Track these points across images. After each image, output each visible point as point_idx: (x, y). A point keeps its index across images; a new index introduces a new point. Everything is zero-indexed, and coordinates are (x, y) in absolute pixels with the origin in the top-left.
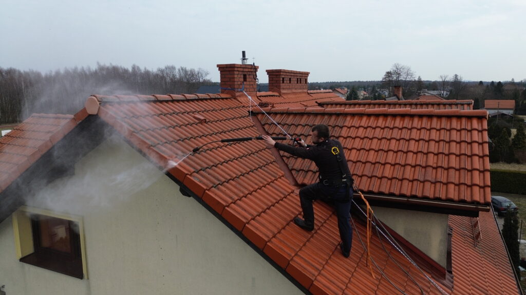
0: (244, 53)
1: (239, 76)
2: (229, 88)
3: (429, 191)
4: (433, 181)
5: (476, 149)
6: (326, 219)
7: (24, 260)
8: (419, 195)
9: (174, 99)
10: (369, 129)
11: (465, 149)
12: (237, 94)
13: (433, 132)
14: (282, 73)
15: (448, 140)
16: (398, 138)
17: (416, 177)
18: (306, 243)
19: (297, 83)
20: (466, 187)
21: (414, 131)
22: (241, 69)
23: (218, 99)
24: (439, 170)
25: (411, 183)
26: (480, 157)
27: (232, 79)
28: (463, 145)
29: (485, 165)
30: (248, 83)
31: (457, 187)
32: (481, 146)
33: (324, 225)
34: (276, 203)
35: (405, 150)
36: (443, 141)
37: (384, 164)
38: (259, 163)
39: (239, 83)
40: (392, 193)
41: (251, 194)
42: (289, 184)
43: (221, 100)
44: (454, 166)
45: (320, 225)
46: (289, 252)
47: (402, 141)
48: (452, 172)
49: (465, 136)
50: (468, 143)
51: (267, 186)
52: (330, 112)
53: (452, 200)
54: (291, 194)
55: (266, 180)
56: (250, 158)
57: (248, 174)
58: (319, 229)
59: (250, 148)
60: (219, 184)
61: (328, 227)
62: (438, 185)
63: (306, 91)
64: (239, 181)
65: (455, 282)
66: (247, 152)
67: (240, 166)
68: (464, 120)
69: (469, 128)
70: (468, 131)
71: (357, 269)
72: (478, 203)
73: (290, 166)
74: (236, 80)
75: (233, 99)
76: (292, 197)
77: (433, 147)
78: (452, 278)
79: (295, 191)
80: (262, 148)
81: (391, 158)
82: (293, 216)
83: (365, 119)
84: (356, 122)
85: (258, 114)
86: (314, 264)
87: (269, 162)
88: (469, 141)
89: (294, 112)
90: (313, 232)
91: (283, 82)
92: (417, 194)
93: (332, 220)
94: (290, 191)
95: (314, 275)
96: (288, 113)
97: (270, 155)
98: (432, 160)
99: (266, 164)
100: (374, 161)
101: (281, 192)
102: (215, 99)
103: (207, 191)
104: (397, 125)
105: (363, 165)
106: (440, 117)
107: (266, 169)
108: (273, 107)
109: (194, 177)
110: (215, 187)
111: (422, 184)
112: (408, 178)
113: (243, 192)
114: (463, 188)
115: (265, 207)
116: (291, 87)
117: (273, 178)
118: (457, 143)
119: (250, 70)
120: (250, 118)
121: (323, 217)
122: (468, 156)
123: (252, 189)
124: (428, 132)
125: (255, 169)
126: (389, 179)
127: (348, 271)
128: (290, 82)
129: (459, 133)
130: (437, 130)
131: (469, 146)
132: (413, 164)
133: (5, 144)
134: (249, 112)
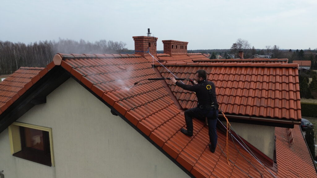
0: (149, 30)
1: (146, 43)
2: (140, 51)
3: (263, 112)
4: (266, 106)
5: (292, 87)
6: (200, 129)
7: (15, 155)
8: (257, 114)
9: (107, 56)
10: (225, 75)
11: (285, 87)
12: (145, 54)
13: (265, 77)
14: (172, 43)
15: (274, 81)
16: (244, 80)
17: (255, 104)
18: (188, 144)
19: (181, 48)
20: (286, 110)
21: (253, 76)
22: (147, 40)
23: (134, 57)
24: (269, 100)
25: (252, 108)
26: (294, 92)
27: (142, 45)
28: (284, 84)
29: (297, 97)
30: (151, 48)
31: (280, 110)
32: (294, 85)
33: (199, 133)
34: (170, 119)
35: (248, 88)
36: (272, 82)
37: (235, 96)
38: (159, 96)
39: (146, 48)
40: (240, 114)
41: (154, 114)
42: (177, 108)
43: (135, 58)
44: (278, 97)
45: (196, 133)
46: (178, 149)
47: (246, 83)
48: (277, 101)
49: (285, 79)
50: (287, 84)
51: (164, 109)
52: (201, 65)
53: (277, 118)
54: (179, 114)
55: (163, 106)
56: (153, 92)
57: (152, 102)
58: (196, 135)
59: (154, 87)
60: (135, 108)
61: (202, 135)
62: (269, 109)
63: (186, 53)
64: (147, 106)
65: (278, 168)
66: (151, 89)
67: (147, 97)
68: (284, 70)
69: (287, 74)
70: (287, 76)
71: (219, 160)
72: (294, 120)
73: (178, 98)
74: (144, 46)
75: (142, 58)
76: (179, 116)
77: (265, 86)
78: (277, 166)
79: (181, 113)
80: (160, 87)
81: (239, 92)
82: (180, 127)
83: (223, 69)
84: (218, 71)
85: (158, 66)
86: (193, 156)
87: (165, 95)
88: (287, 82)
89: (180, 65)
90: (192, 137)
91: (172, 48)
92: (256, 114)
93: (203, 130)
94: (178, 113)
95: (193, 163)
96: (176, 66)
97: (165, 91)
98: (264, 94)
99: (163, 97)
100: (229, 95)
101: (172, 113)
102: (132, 57)
103: (127, 112)
104: (243, 72)
105: (222, 97)
106: (269, 68)
107: (163, 99)
108: (167, 62)
109: (120, 103)
110: (132, 110)
111: (259, 108)
112: (250, 104)
113: (149, 113)
114: (284, 110)
115: (163, 122)
116: (177, 51)
117: (168, 105)
118: (280, 83)
119: (152, 40)
120: (153, 69)
121: (198, 128)
122: (287, 91)
123: (155, 111)
124: (262, 77)
125: (156, 99)
126: (238, 105)
127: (214, 161)
128: (177, 48)
129: (281, 77)
130: (268, 76)
131: (287, 85)
132: (253, 96)
133: (4, 85)
134: (152, 65)
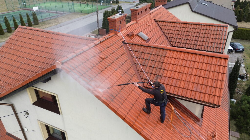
3: (198, 97)
4: (200, 91)
7: (34, 104)
11: (216, 76)
12: (117, 32)
14: (138, 11)
16: (188, 66)
17: (193, 89)
19: (145, 11)
20: (212, 96)
21: (196, 63)
24: (203, 86)
25: (191, 92)
26: (221, 81)
27: (115, 25)
30: (122, 24)
31: (209, 96)
32: (222, 75)
36: (207, 70)
37: (181, 80)
39: (118, 26)
43: (110, 38)
44: (209, 85)
46: (141, 128)
48: (208, 88)
49: (217, 69)
62: (201, 94)
63: (149, 13)
68: (218, 60)
70: (219, 66)
73: (141, 77)
75: (115, 35)
77: (202, 73)
80: (129, 67)
81: (184, 77)
83: (175, 53)
84: (171, 54)
92: (192, 98)
96: (141, 46)
97: (132, 71)
98: (201, 80)
100: (177, 78)
102: (107, 39)
103: (109, 104)
105: (172, 80)
106: (208, 56)
111: (195, 93)
112: (190, 89)
118: (213, 72)
119: (123, 18)
120: (124, 47)
122: (216, 80)
126: (182, 88)
128: (142, 13)
129: (215, 66)
132: (193, 82)
134: (123, 42)
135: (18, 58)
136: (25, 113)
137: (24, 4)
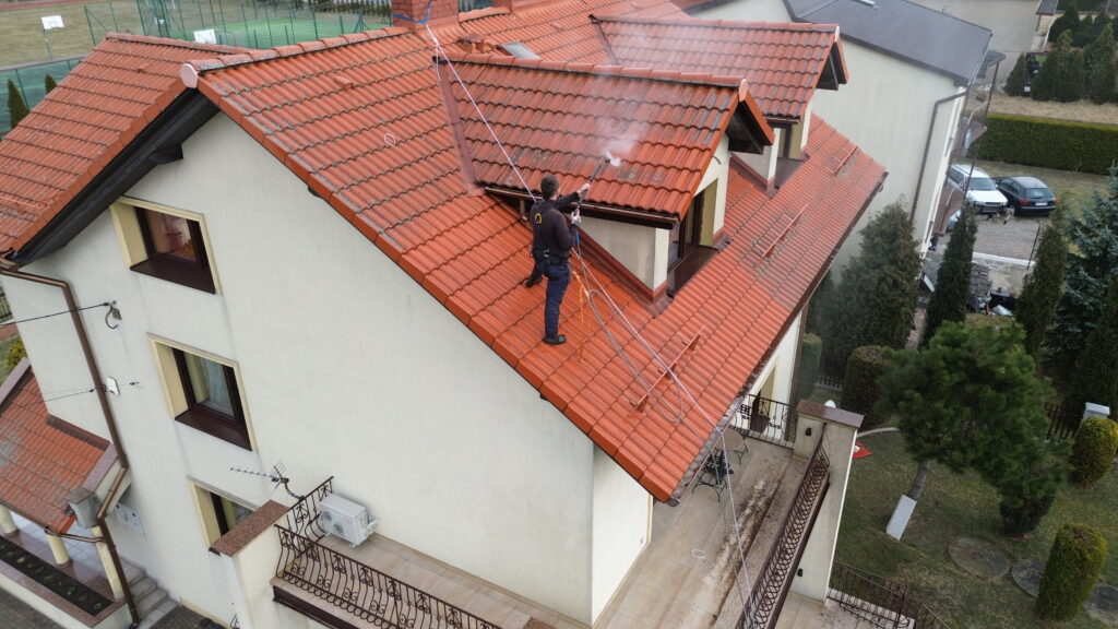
2: (405, 15)
4: (634, 183)
7: (135, 268)
9: (306, 50)
12: (419, 25)
23: (384, 38)
25: (607, 185)
30: (440, 2)
36: (670, 124)
38: (425, 152)
39: (422, 5)
42: (463, 182)
43: (387, 39)
53: (642, 209)
54: (461, 196)
55: (426, 177)
56: (412, 143)
57: (401, 168)
59: (418, 128)
65: (670, 307)
66: (409, 133)
73: (473, 155)
74: (415, 2)
75: (410, 35)
80: (436, 126)
87: (442, 148)
94: (461, 192)
97: (448, 136)
99: (437, 153)
101: (445, 193)
102: (377, 40)
103: (334, 194)
107: (433, 160)
110: (346, 189)
117: (440, 174)
118: (686, 128)
120: (435, 70)
125: (414, 162)
133: (74, 90)
134: (434, 58)
135: (93, 133)
136: (108, 308)
137: (162, 21)
